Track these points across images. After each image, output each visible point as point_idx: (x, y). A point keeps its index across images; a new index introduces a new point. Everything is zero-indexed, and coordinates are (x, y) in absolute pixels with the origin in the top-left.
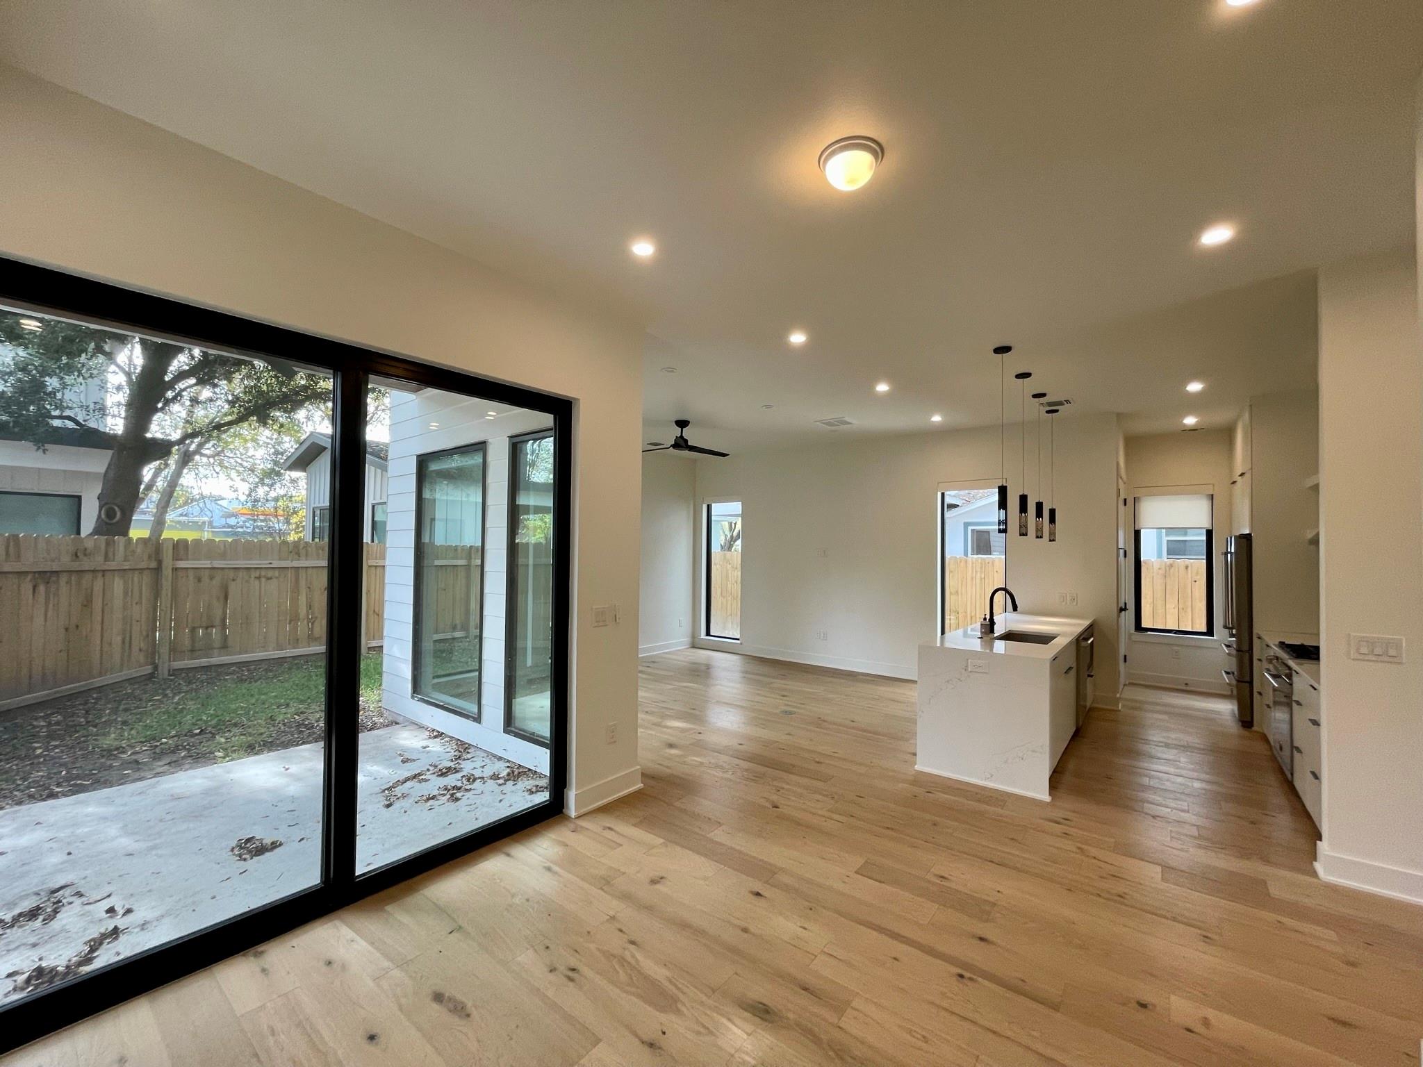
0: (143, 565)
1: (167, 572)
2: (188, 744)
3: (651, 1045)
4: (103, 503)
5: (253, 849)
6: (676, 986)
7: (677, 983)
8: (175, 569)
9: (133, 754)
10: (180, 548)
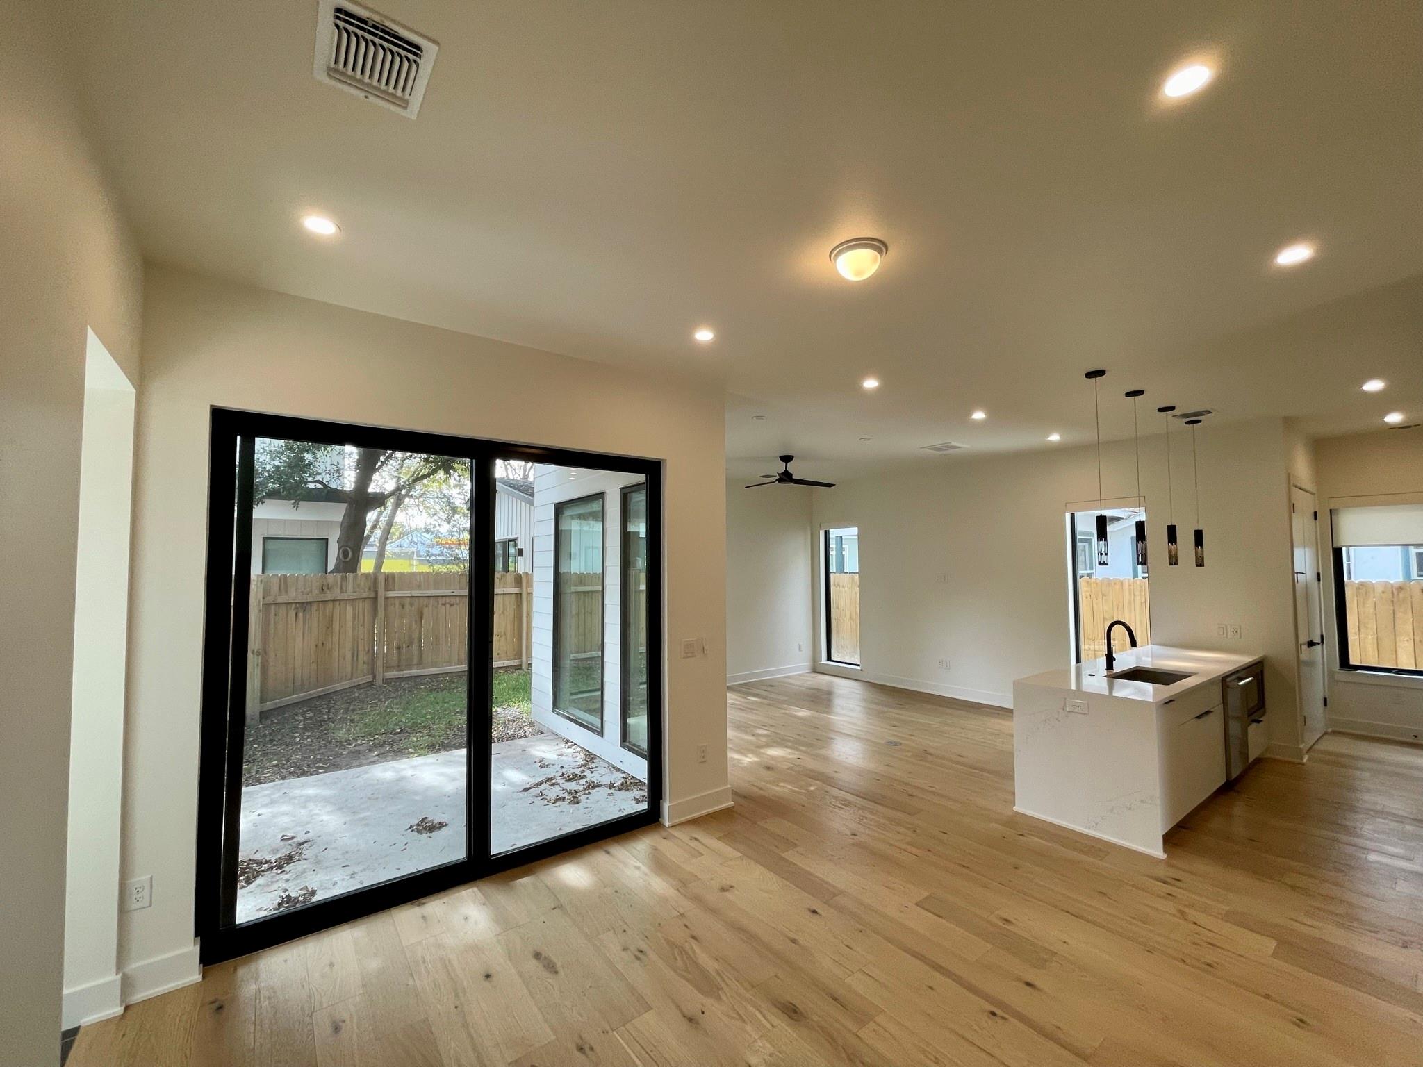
0: (365, 595)
1: (381, 601)
2: (392, 741)
3: (691, 1020)
4: (341, 545)
5: (428, 827)
6: (722, 978)
7: (724, 976)
8: (386, 598)
9: (356, 745)
10: (390, 579)
